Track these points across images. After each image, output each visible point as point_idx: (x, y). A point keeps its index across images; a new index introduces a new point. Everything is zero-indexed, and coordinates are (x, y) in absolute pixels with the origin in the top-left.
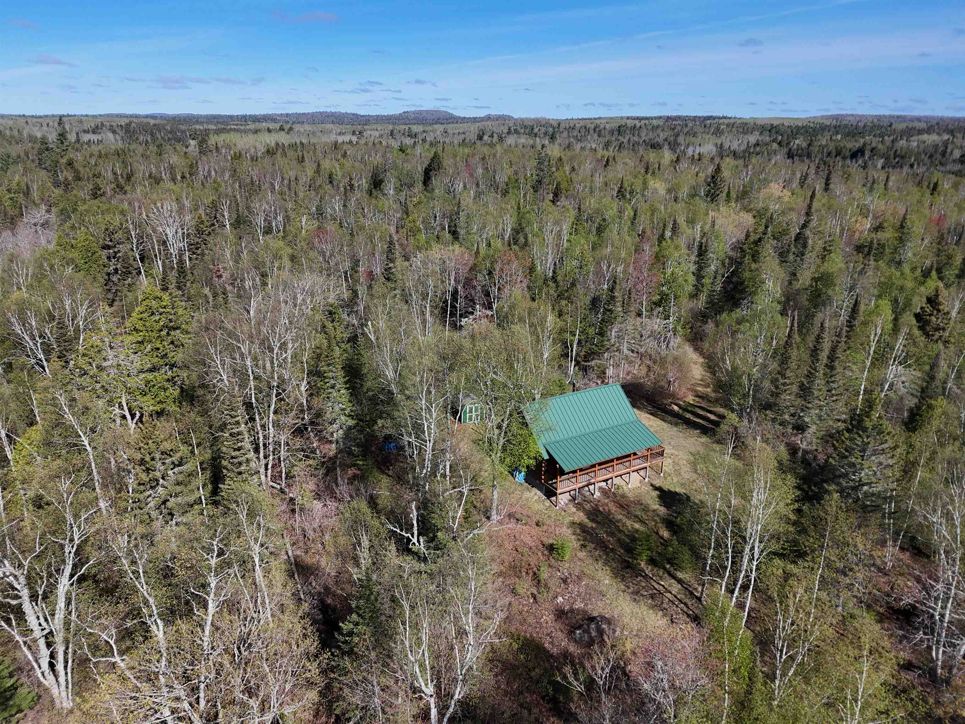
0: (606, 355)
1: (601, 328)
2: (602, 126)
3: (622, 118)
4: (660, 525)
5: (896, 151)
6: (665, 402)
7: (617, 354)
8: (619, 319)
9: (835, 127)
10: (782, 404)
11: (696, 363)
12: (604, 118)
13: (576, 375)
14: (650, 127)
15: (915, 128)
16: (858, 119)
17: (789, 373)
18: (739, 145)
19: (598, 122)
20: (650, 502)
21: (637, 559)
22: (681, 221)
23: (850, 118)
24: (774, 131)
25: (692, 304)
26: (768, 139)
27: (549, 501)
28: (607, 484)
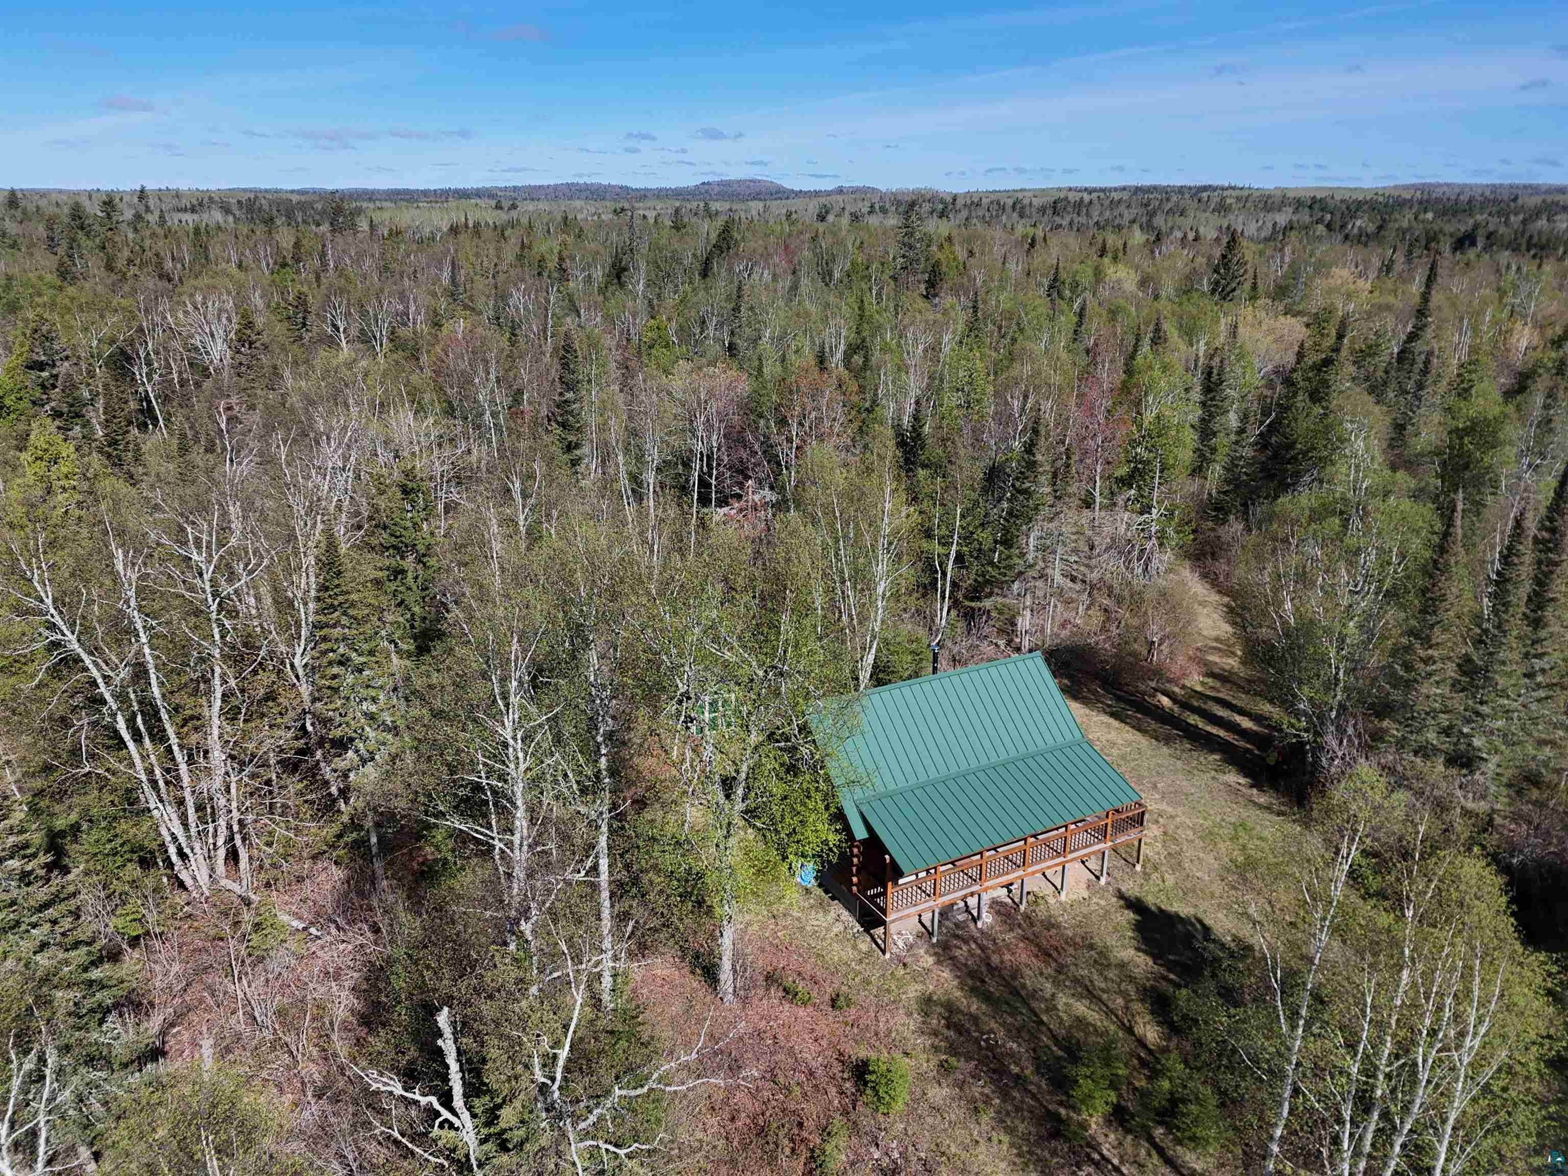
0: (1016, 586)
1: (1006, 530)
2: (1026, 202)
3: (1060, 189)
4: (1137, 1006)
5: (1531, 237)
6: (1142, 687)
7: (1039, 583)
8: (1045, 511)
9: (1420, 202)
10: (1421, 706)
11: (1203, 604)
12: (1030, 190)
13: (953, 627)
14: (1107, 203)
15: (1557, 204)
16: (1457, 190)
17: (1438, 636)
18: (1259, 229)
19: (1020, 196)
20: (1111, 941)
21: (1078, 1112)
22: (1170, 329)
23: (1445, 189)
24: (1316, 206)
25: (1193, 486)
26: (1307, 219)
27: (868, 938)
28: (1010, 891)
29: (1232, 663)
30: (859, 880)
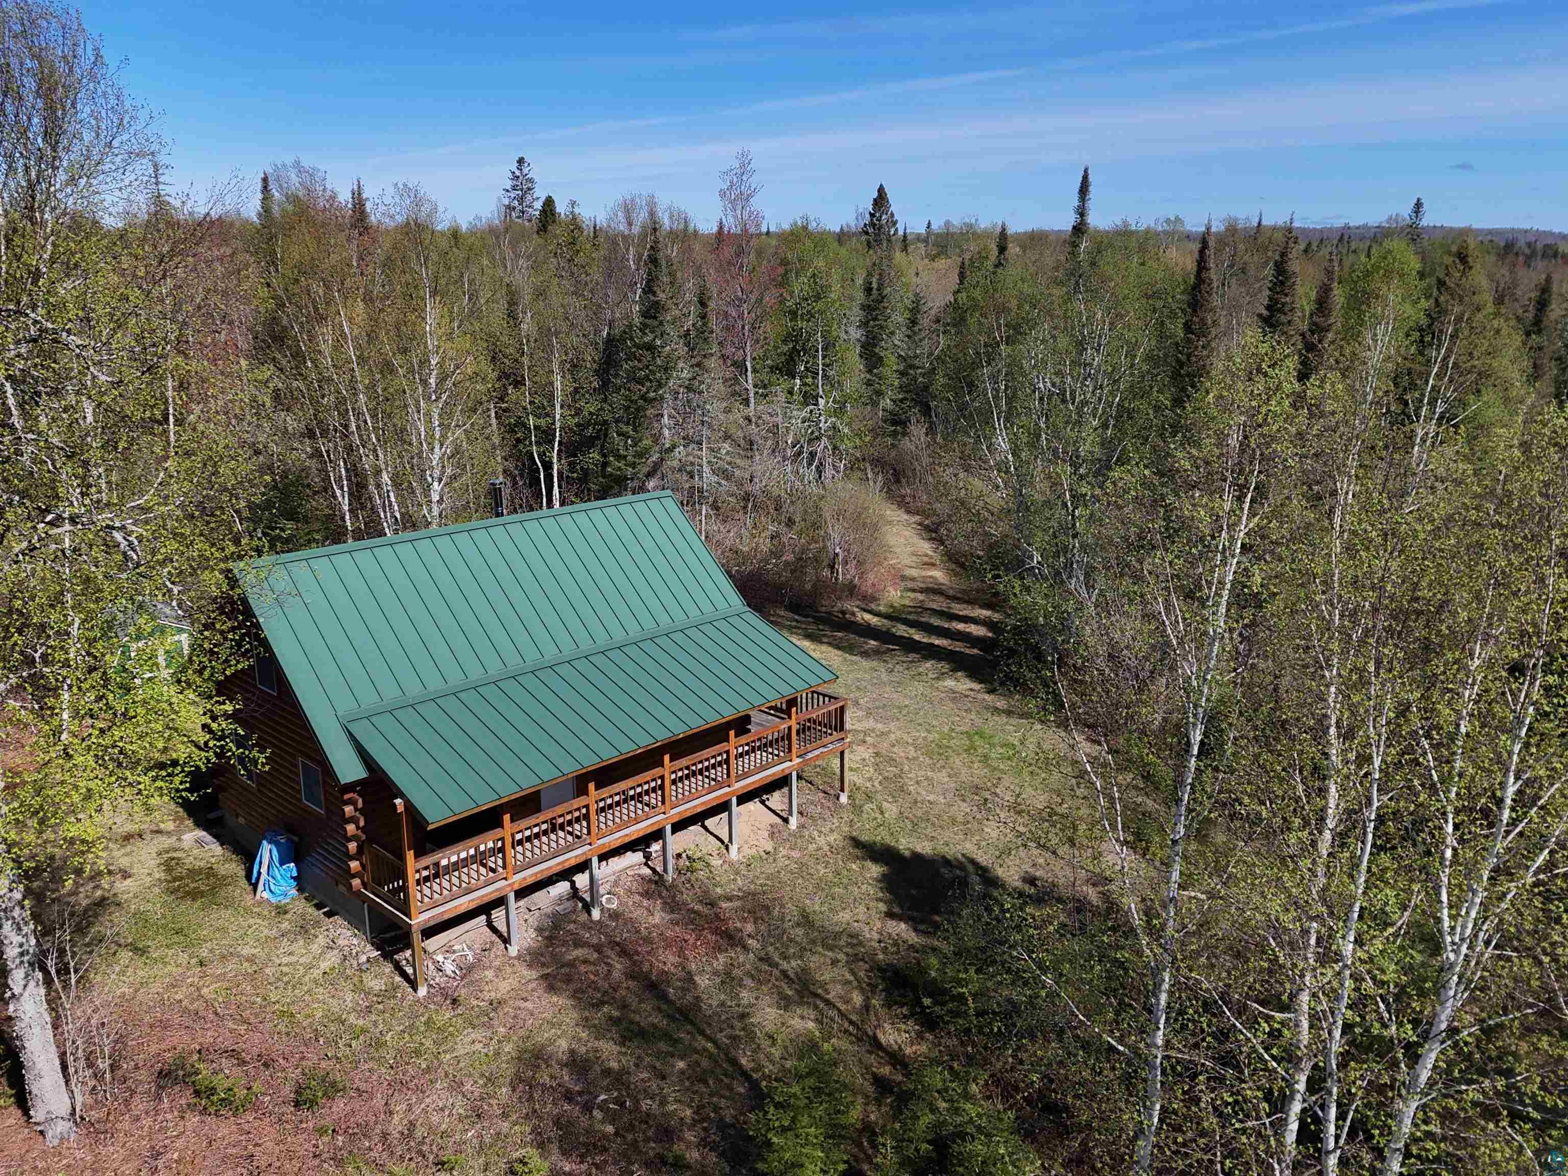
11: (891, 523)
27: (388, 968)
28: (648, 857)
29: (939, 575)
30: (362, 865)
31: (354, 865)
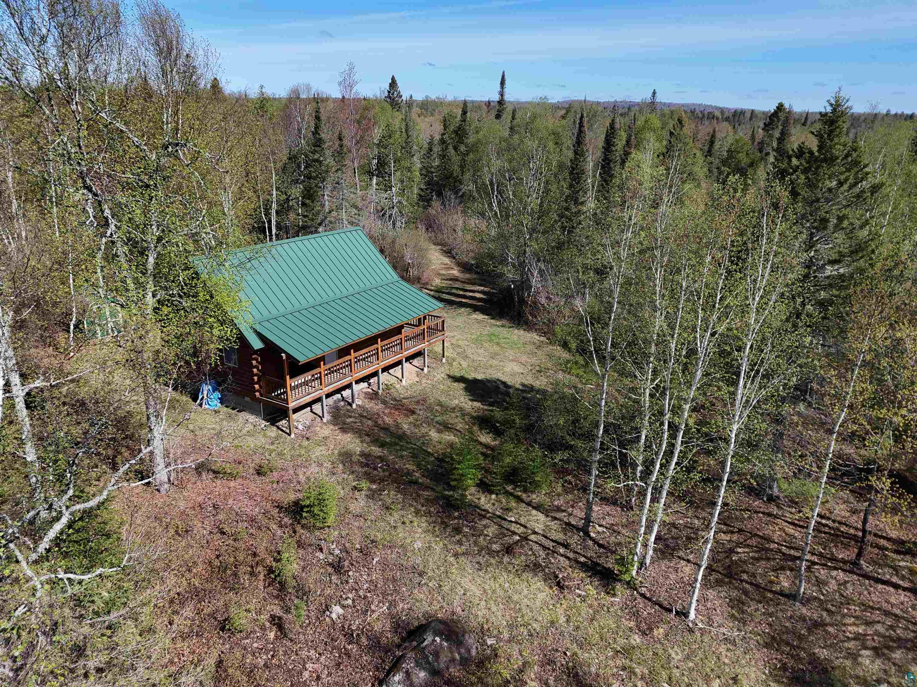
4: (475, 428)
20: (442, 399)
27: (275, 429)
28: (369, 384)
29: (456, 272)
30: (260, 386)
31: (257, 386)
